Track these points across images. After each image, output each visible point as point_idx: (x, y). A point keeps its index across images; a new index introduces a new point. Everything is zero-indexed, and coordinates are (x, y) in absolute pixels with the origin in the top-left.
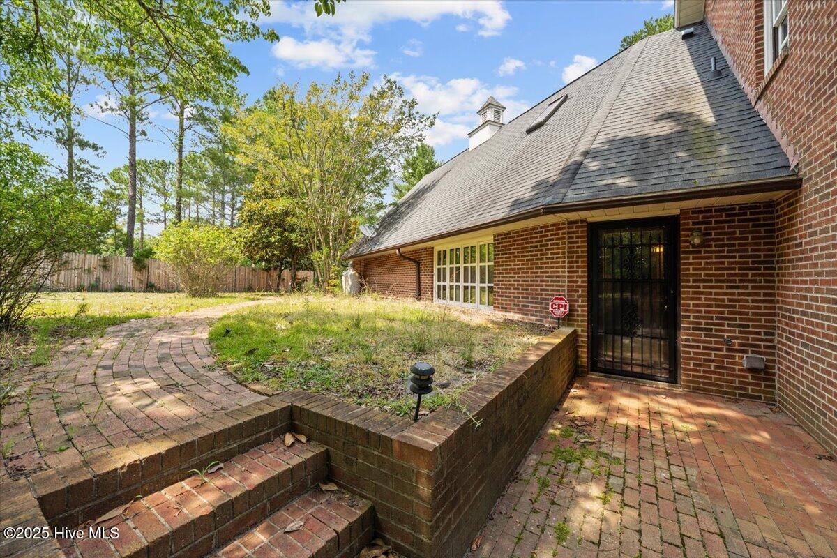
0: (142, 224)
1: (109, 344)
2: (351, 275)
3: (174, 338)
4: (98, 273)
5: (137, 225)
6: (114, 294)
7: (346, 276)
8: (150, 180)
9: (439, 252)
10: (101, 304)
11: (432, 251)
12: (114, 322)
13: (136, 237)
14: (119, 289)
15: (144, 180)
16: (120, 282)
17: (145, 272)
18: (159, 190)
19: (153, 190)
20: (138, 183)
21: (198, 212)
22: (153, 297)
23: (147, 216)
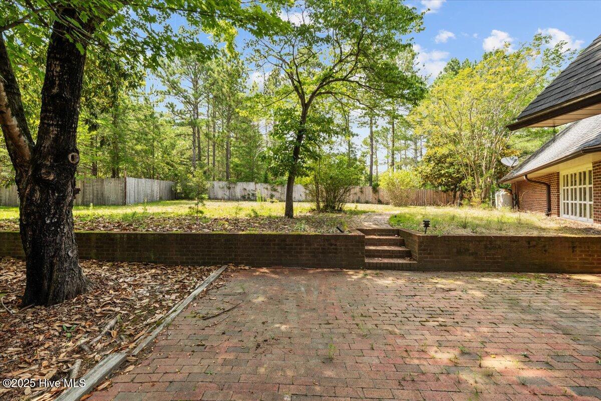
0: (377, 166)
1: (363, 216)
2: (502, 195)
3: (380, 217)
4: (359, 194)
5: (374, 167)
6: (365, 204)
7: (498, 196)
8: (380, 141)
9: (564, 176)
10: (361, 207)
11: (559, 175)
12: (364, 212)
13: (374, 174)
14: (367, 202)
15: (377, 141)
16: (367, 199)
17: (377, 193)
18: (384, 146)
19: (382, 146)
20: (374, 143)
21: (405, 155)
22: (380, 206)
23: (379, 162)
